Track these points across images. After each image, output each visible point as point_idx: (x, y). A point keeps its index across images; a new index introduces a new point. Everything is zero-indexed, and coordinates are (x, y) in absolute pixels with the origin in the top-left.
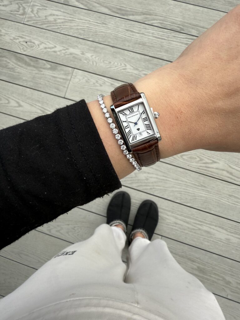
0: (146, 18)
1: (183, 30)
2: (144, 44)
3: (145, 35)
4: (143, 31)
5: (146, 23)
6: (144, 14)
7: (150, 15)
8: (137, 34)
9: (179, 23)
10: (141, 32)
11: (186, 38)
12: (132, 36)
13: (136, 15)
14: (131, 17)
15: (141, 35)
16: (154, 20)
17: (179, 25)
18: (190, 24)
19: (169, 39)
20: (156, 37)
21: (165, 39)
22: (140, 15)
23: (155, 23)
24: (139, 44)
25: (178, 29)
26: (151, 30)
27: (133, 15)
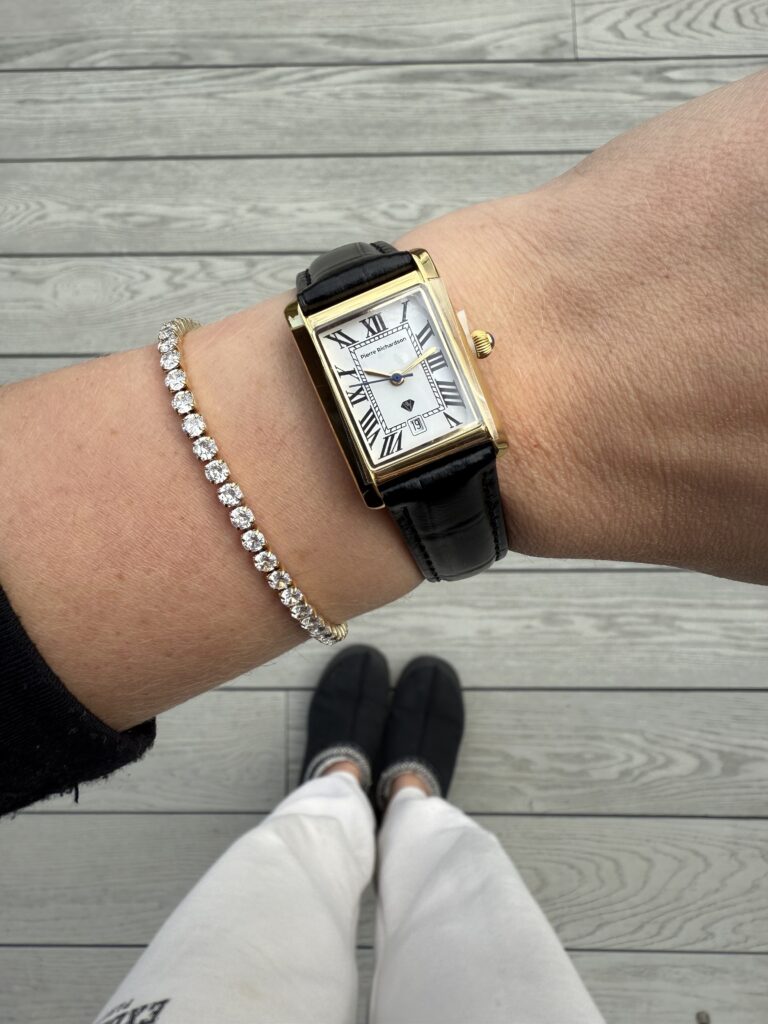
0: (71, 52)
1: (186, 57)
2: (82, 129)
3: (81, 101)
4: (71, 91)
5: (75, 65)
6: (60, 42)
7: (80, 40)
8: (53, 107)
9: (172, 41)
10: (65, 97)
11: (204, 79)
12: (39, 116)
13: (39, 51)
14: (23, 62)
15: (68, 105)
16: (95, 51)
17: (173, 46)
18: (204, 36)
19: (156, 94)
20: (115, 100)
21: (140, 99)
22: (50, 48)
23: (101, 59)
24: (69, 132)
25: (174, 60)
26: (92, 83)
27: (28, 53)
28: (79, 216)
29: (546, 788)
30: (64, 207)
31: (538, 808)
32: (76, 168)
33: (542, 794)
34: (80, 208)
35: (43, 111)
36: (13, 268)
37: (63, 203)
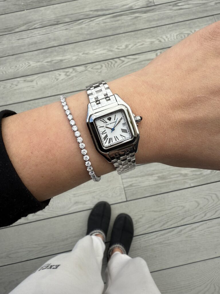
0: (29, 26)
1: (59, 22)
2: (35, 43)
3: (33, 37)
4: (31, 35)
5: (30, 28)
6: (26, 24)
7: (30, 22)
8: (27, 39)
9: (54, 19)
10: (30, 36)
11: (64, 26)
12: (24, 42)
13: (21, 27)
14: (17, 30)
15: (30, 38)
16: (35, 24)
17: (55, 20)
18: (62, 16)
19: (52, 31)
20: (42, 35)
21: (49, 33)
22: (23, 26)
23: (37, 26)
24: (32, 44)
25: (55, 23)
26: (36, 32)
27: (18, 28)
28: (39, 64)
29: (193, 180)
30: (35, 62)
31: (192, 185)
32: (36, 52)
33: (193, 181)
34: (39, 62)
35: (24, 41)
36: (25, 79)
37: (34, 61)
